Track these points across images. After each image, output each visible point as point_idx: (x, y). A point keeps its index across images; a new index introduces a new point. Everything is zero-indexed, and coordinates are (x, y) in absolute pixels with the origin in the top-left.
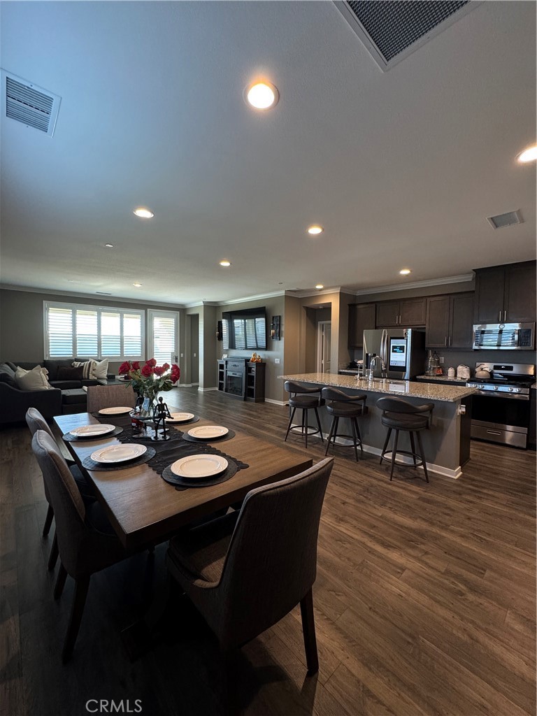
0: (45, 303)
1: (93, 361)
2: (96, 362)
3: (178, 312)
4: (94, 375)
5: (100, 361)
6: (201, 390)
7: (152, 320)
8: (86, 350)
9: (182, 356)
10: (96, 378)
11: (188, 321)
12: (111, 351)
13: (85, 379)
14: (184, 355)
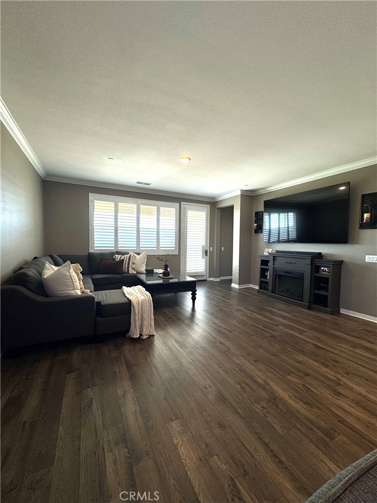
0: (91, 196)
1: (133, 254)
2: (136, 255)
3: (209, 206)
4: (133, 269)
5: (139, 254)
6: (235, 286)
7: (185, 213)
8: (127, 243)
9: (211, 250)
10: (135, 272)
11: (217, 214)
12: (148, 244)
13: (125, 273)
14: (213, 249)
